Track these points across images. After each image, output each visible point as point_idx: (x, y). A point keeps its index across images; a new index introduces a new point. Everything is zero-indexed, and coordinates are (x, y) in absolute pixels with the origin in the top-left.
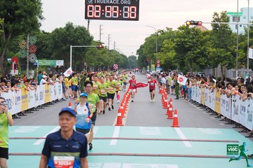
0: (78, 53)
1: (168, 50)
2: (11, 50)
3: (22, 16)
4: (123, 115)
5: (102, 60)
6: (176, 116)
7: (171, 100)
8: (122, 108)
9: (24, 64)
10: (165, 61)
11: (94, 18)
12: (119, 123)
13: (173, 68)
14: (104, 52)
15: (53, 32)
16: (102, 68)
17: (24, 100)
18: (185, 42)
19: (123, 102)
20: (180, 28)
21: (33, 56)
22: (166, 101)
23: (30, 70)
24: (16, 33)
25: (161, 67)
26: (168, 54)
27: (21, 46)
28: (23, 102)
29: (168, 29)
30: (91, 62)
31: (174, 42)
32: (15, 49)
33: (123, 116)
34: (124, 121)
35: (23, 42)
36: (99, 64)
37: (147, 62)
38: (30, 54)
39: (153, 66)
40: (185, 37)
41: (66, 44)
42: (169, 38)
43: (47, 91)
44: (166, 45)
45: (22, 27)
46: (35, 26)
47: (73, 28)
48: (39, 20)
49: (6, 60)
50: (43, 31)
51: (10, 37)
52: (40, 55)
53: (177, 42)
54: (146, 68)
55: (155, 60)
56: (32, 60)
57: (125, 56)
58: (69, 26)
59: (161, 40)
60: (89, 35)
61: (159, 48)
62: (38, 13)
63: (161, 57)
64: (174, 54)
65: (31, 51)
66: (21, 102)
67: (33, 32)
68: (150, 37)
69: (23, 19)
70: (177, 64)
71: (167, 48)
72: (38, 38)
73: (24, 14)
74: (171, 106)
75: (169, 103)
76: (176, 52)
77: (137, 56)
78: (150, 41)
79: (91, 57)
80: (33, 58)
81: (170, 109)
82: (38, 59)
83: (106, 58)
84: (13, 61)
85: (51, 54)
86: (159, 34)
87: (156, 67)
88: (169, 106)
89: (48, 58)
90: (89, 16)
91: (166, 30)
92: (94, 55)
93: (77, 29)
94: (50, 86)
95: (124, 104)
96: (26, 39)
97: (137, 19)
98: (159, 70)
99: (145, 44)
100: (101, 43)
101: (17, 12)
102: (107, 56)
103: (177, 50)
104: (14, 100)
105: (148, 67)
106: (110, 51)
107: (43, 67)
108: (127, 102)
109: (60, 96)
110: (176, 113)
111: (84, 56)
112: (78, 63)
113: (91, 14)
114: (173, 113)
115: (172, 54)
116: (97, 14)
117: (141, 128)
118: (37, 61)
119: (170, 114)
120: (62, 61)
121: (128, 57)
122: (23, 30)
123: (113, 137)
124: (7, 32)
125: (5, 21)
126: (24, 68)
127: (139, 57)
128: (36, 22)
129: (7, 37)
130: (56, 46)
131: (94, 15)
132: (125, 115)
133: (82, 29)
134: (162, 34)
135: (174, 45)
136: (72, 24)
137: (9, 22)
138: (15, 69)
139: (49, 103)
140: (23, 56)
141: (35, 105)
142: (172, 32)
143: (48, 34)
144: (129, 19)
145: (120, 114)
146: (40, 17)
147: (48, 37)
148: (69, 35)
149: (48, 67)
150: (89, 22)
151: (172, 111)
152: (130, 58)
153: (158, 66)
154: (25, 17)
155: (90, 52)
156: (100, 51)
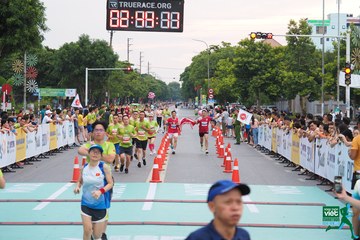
0: (96, 78)
1: (225, 73)
2: (1, 74)
3: (17, 26)
4: (160, 167)
5: (131, 89)
6: (236, 168)
7: (229, 146)
8: (160, 157)
9: (19, 95)
10: (221, 90)
11: (119, 29)
12: (156, 178)
13: (232, 100)
14: (134, 77)
15: (61, 49)
16: (131, 100)
17: (20, 146)
18: (248, 62)
19: (161, 148)
20: (241, 43)
21: (33, 82)
22: (222, 147)
23: (28, 102)
24: (9, 49)
25: (215, 98)
26: (224, 79)
27: (15, 69)
28: (18, 149)
29: (225, 44)
30: (115, 92)
31: (233, 63)
32: (7, 73)
33: (160, 169)
34: (162, 176)
35: (19, 62)
36: (127, 94)
37: (195, 92)
38: (28, 79)
39: (204, 97)
40: (248, 56)
41: (79, 66)
42: (225, 57)
43: (52, 134)
44: (221, 68)
45: (16, 41)
46: (35, 40)
47: (89, 43)
48: (42, 32)
50: (47, 48)
52: (43, 81)
53: (238, 62)
54: (194, 101)
55: (206, 89)
56: (31, 89)
57: (164, 84)
58: (84, 41)
59: (214, 59)
60: (112, 53)
61: (213, 71)
62: (40, 21)
63: (215, 85)
64: (234, 79)
65: (30, 76)
66: (15, 148)
67: (32, 49)
68: (199, 56)
69: (18, 30)
70: (237, 95)
71: (223, 72)
72: (39, 57)
73: (20, 22)
74: (229, 154)
75: (227, 150)
76: (237, 76)
77: (181, 83)
78: (199, 61)
79: (115, 84)
80: (32, 86)
81: (228, 159)
82: (39, 87)
83: (137, 85)
85: (58, 80)
86: (212, 51)
87: (207, 98)
88: (226, 154)
89: (54, 86)
91: (221, 46)
92: (120, 81)
93: (95, 44)
94: (57, 125)
95: (162, 152)
96: (22, 59)
97: (180, 30)
98: (211, 103)
99: (192, 65)
100: (129, 65)
101: (10, 20)
102: (139, 83)
103: (237, 74)
105: (197, 98)
106: (143, 75)
107: (46, 98)
108: (166, 149)
109: (71, 140)
110: (236, 164)
111: (104, 83)
112: (96, 93)
113: (114, 22)
114: (232, 163)
115: (230, 80)
116: (124, 22)
117: (187, 185)
118: (38, 90)
119: (227, 166)
120: (74, 90)
121: (167, 83)
122: (19, 46)
123: (147, 198)
126: (19, 100)
127: (183, 85)
128: (37, 34)
130: (65, 69)
131: (119, 24)
132: (164, 167)
133: (103, 44)
134: (217, 51)
135: (233, 66)
136: (88, 37)
138: (7, 101)
139: (56, 151)
140: (18, 84)
141: (36, 153)
142: (231, 49)
143: (53, 51)
144: (170, 30)
145: (156, 166)
146: (42, 27)
147: (53, 56)
148: (84, 53)
149: (54, 98)
150: (112, 34)
151: (230, 162)
152: (171, 85)
153: (211, 96)
154: (21, 28)
155: (114, 76)
156: (128, 76)
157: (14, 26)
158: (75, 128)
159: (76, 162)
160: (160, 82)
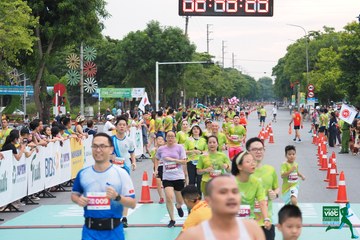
0: (169, 75)
1: (328, 66)
2: (53, 71)
3: (71, 12)
5: (212, 87)
6: (342, 183)
7: (334, 156)
9: (75, 95)
10: (323, 86)
11: (195, 14)
13: (338, 98)
14: (215, 72)
15: (125, 39)
16: (212, 100)
17: (76, 159)
18: (357, 51)
20: (347, 28)
21: (91, 81)
22: (324, 157)
23: (86, 105)
24: (61, 41)
25: (316, 96)
26: (327, 73)
27: (70, 65)
28: (74, 163)
29: (327, 29)
30: (192, 90)
31: (338, 52)
32: (61, 70)
35: (74, 57)
36: (207, 93)
37: (291, 89)
38: (85, 77)
39: (302, 95)
40: (357, 44)
41: (147, 59)
42: (328, 46)
44: (323, 59)
45: (70, 31)
46: (93, 28)
47: (160, 31)
48: (101, 19)
49: (43, 89)
50: (108, 38)
51: (50, 48)
52: (104, 79)
53: (344, 51)
54: (290, 100)
55: (305, 85)
56: (89, 89)
57: (251, 79)
58: (153, 29)
59: (314, 48)
60: (187, 43)
61: (312, 63)
62: (99, 6)
63: (315, 80)
64: (339, 73)
65: (88, 72)
66: (70, 162)
67: (90, 39)
68: (295, 45)
69: (72, 17)
70: (343, 91)
71: (326, 64)
72: (99, 49)
73: (74, 8)
74: (334, 166)
75: (331, 161)
76: (342, 69)
77: (274, 78)
78: (295, 51)
79: (192, 81)
80: (90, 85)
81: (333, 171)
82: (100, 86)
83: (219, 82)
84: (56, 90)
85: (122, 78)
86: (312, 38)
87: (307, 97)
88: (330, 166)
89: (118, 84)
90: (185, 10)
91: (323, 31)
92: (198, 77)
93: (166, 32)
96: (77, 52)
97: (270, 14)
98: (312, 102)
99: (287, 56)
100: (209, 56)
101: (61, 5)
102: (221, 79)
103: (343, 66)
104: (58, 160)
105: (293, 97)
106: (226, 70)
107: (108, 100)
109: (139, 151)
110: (342, 178)
111: (180, 80)
112: (169, 92)
113: (189, 6)
114: (338, 177)
115: (334, 74)
116: (200, 6)
118: (98, 90)
119: (331, 180)
120: (142, 89)
121: (257, 79)
122: (73, 36)
124: (44, 40)
125: (42, 22)
126: (75, 103)
127: (276, 81)
128: (95, 21)
129: (44, 50)
130: (131, 64)
131: (194, 8)
133: (176, 33)
134: (317, 38)
135: (338, 56)
136: (157, 23)
137: (47, 23)
138: (60, 104)
140: (74, 83)
142: (335, 35)
143: (116, 42)
144: (257, 14)
146: (102, 13)
147: (116, 49)
148: (153, 44)
149: (118, 99)
150: (187, 19)
151: (335, 175)
152: (261, 81)
153: (311, 94)
154: (76, 14)
155: (189, 72)
156: (208, 71)
157: (68, 12)
158: (144, 136)
159: (145, 178)
160: (248, 77)
